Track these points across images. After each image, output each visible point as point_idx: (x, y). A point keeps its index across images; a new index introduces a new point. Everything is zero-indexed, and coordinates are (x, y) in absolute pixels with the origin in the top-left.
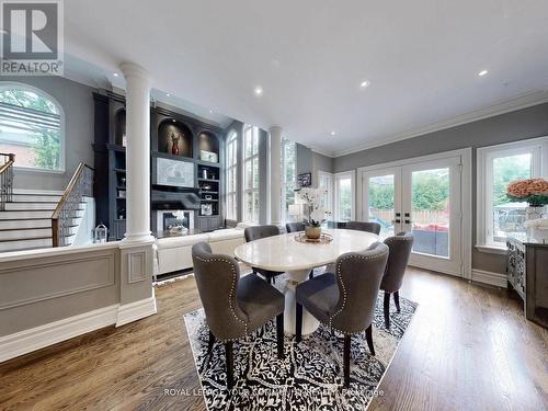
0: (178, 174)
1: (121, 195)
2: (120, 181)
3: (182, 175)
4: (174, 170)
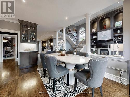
0: (105, 36)
1: (92, 44)
2: (92, 41)
3: (106, 35)
4: (103, 34)
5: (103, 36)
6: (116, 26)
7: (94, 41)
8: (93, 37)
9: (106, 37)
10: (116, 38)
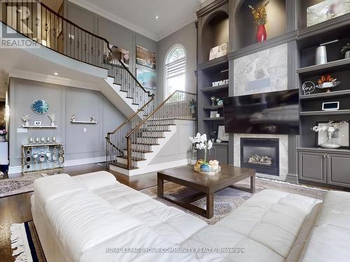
0: (260, 74)
1: (211, 117)
2: (211, 101)
3: (266, 72)
4: (254, 68)
5: (252, 77)
6: (308, 25)
7: (216, 103)
8: (215, 84)
9: (268, 82)
10: (308, 85)
